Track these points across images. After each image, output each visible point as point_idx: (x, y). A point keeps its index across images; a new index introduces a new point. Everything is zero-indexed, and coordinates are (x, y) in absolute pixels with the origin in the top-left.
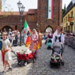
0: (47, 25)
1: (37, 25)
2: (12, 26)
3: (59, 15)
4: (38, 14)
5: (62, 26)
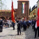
2: (5, 17)
4: (18, 11)
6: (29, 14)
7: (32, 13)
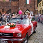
0: (26, 9)
1: (19, 9)
3: (35, 1)
5: (37, 10)
6: (36, 6)
7: (41, 3)
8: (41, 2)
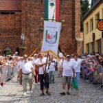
8: (93, 16)
